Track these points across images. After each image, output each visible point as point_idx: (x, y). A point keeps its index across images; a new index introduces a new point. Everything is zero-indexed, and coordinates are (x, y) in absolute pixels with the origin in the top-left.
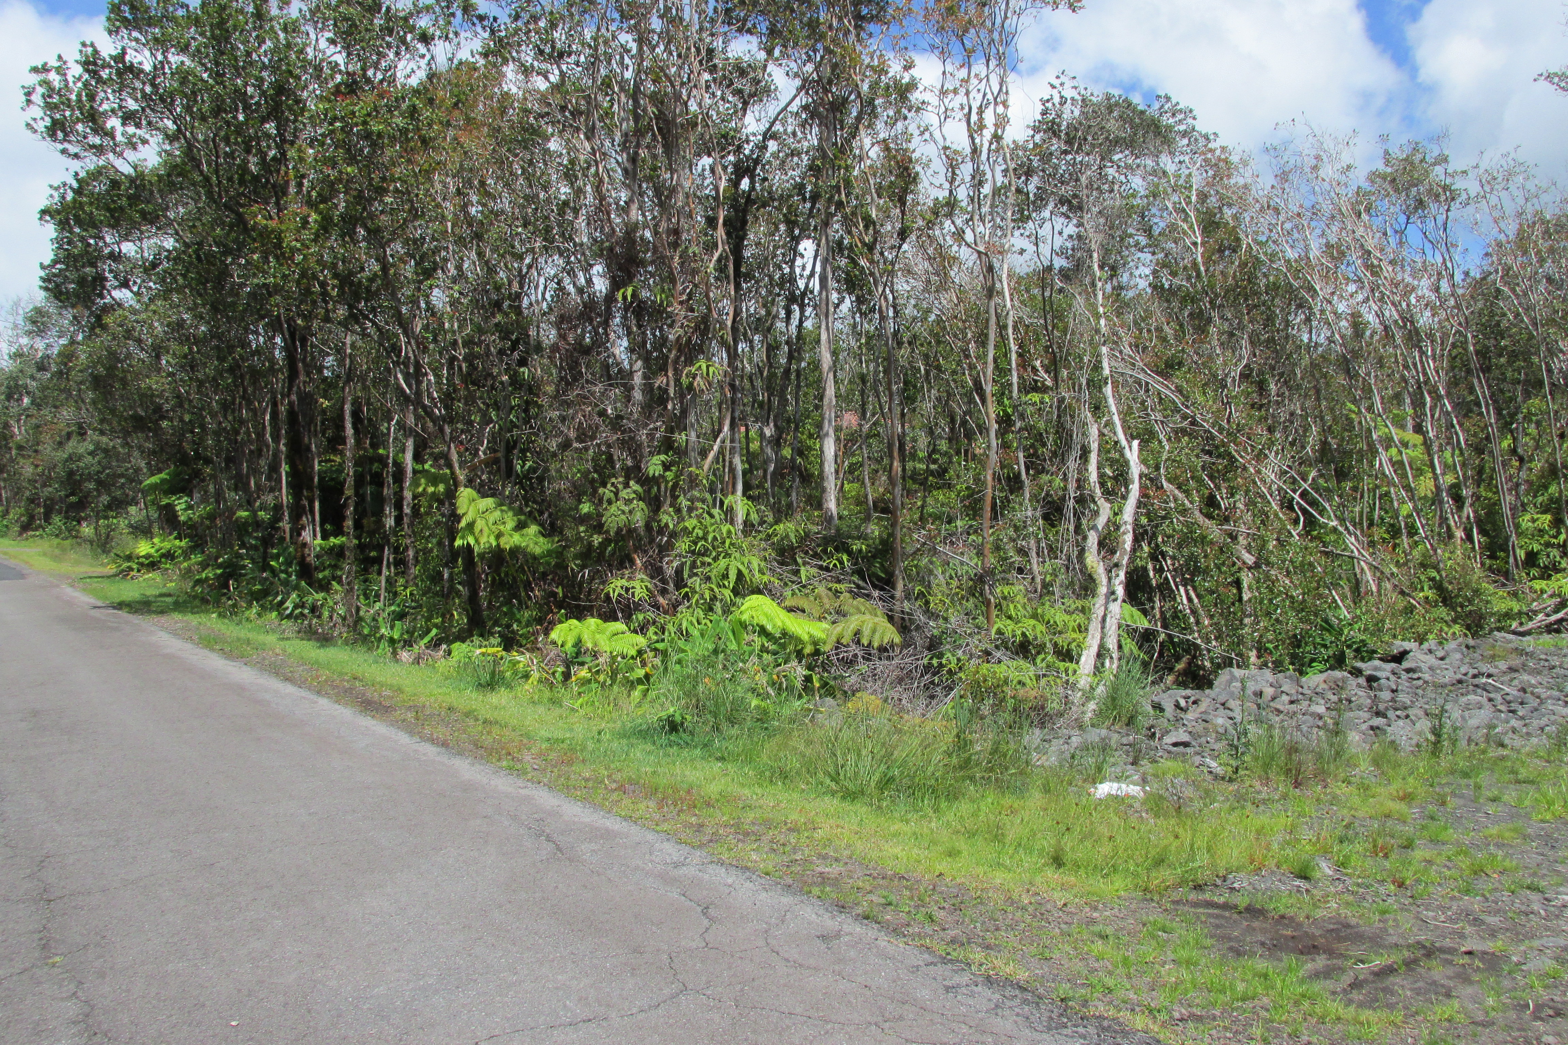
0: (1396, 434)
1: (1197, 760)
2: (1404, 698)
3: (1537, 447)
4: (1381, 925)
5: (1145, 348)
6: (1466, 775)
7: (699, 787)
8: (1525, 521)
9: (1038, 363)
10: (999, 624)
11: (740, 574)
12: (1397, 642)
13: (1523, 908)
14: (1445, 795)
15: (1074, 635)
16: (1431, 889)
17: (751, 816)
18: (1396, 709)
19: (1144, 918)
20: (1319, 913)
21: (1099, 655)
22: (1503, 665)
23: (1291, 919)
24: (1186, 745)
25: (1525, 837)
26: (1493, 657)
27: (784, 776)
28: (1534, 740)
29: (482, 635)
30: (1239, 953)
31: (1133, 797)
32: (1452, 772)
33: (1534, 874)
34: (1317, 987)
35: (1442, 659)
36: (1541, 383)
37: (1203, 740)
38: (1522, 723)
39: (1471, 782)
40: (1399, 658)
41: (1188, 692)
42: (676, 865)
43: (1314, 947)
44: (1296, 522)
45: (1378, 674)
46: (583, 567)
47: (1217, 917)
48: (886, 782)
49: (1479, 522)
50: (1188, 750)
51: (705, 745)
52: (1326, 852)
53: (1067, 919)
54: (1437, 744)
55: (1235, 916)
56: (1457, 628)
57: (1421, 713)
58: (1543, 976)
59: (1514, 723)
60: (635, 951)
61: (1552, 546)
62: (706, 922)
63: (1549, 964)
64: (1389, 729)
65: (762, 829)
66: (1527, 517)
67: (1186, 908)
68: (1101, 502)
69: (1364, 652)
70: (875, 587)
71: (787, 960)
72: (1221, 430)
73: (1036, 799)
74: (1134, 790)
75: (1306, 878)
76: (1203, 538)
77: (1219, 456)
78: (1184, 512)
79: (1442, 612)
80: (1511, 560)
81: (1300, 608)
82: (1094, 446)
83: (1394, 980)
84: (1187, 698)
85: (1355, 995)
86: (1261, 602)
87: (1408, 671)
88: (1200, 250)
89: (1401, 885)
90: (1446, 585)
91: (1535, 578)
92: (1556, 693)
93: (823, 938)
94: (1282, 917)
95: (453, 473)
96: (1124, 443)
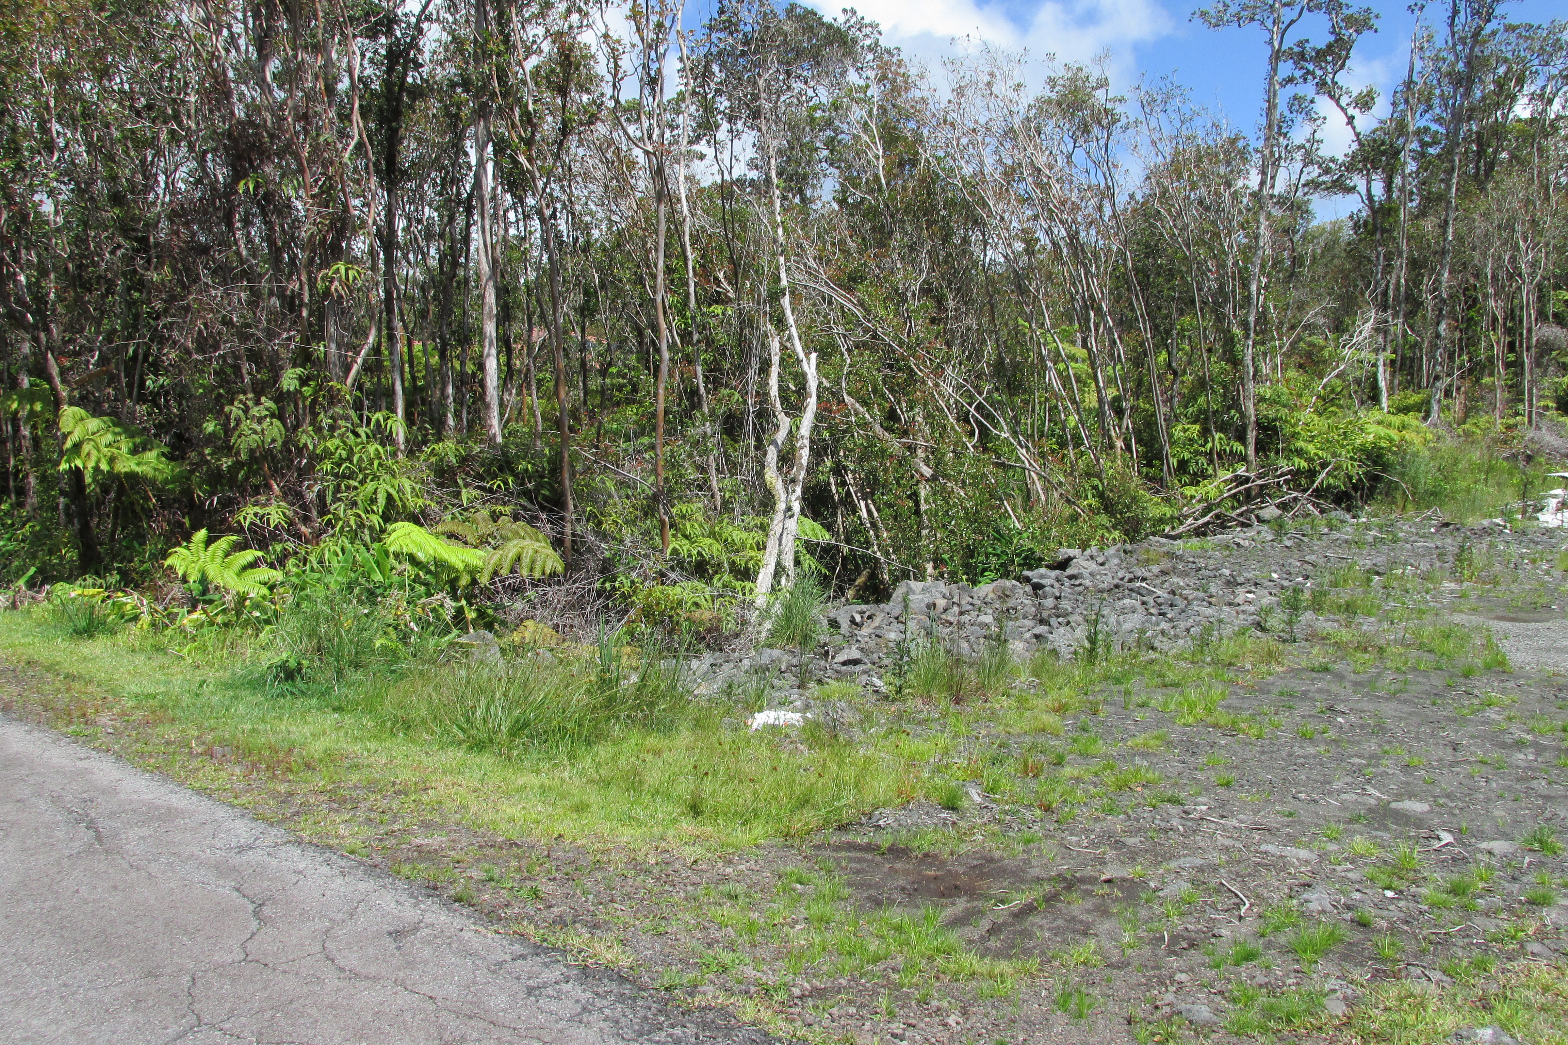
0: (1064, 348)
1: (864, 678)
2: (1065, 605)
3: (1190, 363)
4: (1025, 856)
5: (829, 261)
6: (1118, 681)
7: (303, 746)
8: (1177, 432)
9: (721, 275)
10: (674, 543)
11: (389, 497)
12: (1063, 550)
13: (1163, 825)
14: (1097, 704)
15: (752, 553)
16: (1076, 811)
17: (355, 778)
18: (1058, 617)
19: (782, 869)
20: (964, 848)
21: (777, 575)
22: (1155, 569)
23: (935, 856)
24: (856, 662)
25: (1169, 744)
26: (1148, 561)
27: (407, 726)
28: (1181, 642)
29: (98, 574)
30: (878, 903)
31: (793, 725)
32: (1106, 678)
33: (1175, 784)
34: (953, 937)
35: (1102, 564)
36: (1193, 302)
37: (875, 656)
38: (1170, 625)
39: (1122, 688)
40: (1063, 565)
41: (864, 607)
42: (242, 849)
43: (956, 887)
44: (971, 434)
45: (1043, 582)
46: (212, 494)
47: (860, 860)
48: (519, 728)
49: (1137, 432)
50: (858, 668)
51: (323, 694)
52: (976, 777)
53: (696, 879)
54: (1092, 651)
55: (879, 858)
56: (1116, 534)
57: (1080, 619)
58: (1179, 902)
59: (1164, 625)
60: (150, 974)
61: (1201, 454)
62: (254, 924)
63: (1184, 887)
64: (1050, 637)
65: (362, 794)
66: (1180, 427)
67: (828, 853)
68: (781, 416)
69: (1031, 561)
70: (543, 508)
71: (342, 969)
72: (901, 344)
73: (684, 736)
74: (794, 718)
75: (954, 809)
76: (883, 451)
77: (899, 369)
78: (865, 425)
79: (1103, 519)
80: (1165, 468)
81: (973, 518)
82: (776, 360)
83: (1035, 919)
84: (862, 613)
85: (994, 943)
86: (936, 515)
87: (1071, 577)
88: (881, 163)
89: (1047, 809)
90: (1108, 493)
91: (1186, 484)
92: (1201, 594)
93: (397, 934)
94: (926, 855)
95: (53, 389)
96: (802, 355)
